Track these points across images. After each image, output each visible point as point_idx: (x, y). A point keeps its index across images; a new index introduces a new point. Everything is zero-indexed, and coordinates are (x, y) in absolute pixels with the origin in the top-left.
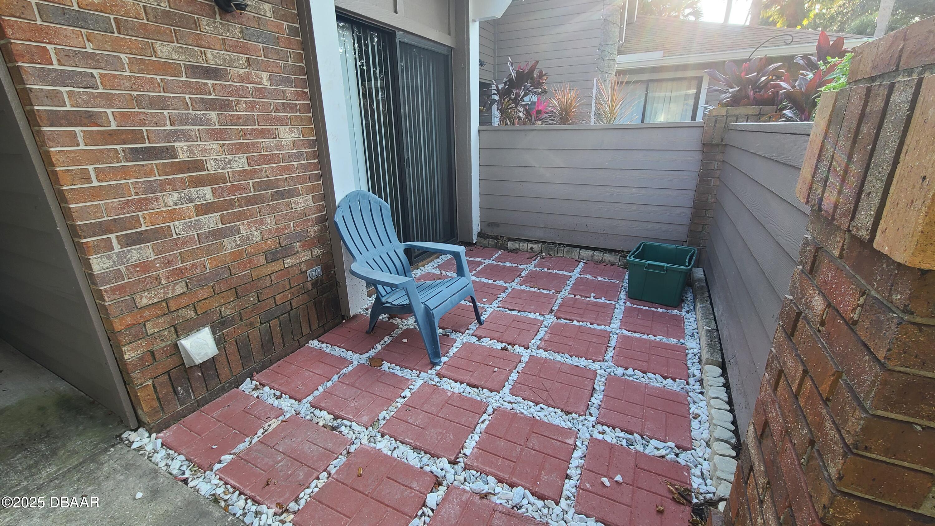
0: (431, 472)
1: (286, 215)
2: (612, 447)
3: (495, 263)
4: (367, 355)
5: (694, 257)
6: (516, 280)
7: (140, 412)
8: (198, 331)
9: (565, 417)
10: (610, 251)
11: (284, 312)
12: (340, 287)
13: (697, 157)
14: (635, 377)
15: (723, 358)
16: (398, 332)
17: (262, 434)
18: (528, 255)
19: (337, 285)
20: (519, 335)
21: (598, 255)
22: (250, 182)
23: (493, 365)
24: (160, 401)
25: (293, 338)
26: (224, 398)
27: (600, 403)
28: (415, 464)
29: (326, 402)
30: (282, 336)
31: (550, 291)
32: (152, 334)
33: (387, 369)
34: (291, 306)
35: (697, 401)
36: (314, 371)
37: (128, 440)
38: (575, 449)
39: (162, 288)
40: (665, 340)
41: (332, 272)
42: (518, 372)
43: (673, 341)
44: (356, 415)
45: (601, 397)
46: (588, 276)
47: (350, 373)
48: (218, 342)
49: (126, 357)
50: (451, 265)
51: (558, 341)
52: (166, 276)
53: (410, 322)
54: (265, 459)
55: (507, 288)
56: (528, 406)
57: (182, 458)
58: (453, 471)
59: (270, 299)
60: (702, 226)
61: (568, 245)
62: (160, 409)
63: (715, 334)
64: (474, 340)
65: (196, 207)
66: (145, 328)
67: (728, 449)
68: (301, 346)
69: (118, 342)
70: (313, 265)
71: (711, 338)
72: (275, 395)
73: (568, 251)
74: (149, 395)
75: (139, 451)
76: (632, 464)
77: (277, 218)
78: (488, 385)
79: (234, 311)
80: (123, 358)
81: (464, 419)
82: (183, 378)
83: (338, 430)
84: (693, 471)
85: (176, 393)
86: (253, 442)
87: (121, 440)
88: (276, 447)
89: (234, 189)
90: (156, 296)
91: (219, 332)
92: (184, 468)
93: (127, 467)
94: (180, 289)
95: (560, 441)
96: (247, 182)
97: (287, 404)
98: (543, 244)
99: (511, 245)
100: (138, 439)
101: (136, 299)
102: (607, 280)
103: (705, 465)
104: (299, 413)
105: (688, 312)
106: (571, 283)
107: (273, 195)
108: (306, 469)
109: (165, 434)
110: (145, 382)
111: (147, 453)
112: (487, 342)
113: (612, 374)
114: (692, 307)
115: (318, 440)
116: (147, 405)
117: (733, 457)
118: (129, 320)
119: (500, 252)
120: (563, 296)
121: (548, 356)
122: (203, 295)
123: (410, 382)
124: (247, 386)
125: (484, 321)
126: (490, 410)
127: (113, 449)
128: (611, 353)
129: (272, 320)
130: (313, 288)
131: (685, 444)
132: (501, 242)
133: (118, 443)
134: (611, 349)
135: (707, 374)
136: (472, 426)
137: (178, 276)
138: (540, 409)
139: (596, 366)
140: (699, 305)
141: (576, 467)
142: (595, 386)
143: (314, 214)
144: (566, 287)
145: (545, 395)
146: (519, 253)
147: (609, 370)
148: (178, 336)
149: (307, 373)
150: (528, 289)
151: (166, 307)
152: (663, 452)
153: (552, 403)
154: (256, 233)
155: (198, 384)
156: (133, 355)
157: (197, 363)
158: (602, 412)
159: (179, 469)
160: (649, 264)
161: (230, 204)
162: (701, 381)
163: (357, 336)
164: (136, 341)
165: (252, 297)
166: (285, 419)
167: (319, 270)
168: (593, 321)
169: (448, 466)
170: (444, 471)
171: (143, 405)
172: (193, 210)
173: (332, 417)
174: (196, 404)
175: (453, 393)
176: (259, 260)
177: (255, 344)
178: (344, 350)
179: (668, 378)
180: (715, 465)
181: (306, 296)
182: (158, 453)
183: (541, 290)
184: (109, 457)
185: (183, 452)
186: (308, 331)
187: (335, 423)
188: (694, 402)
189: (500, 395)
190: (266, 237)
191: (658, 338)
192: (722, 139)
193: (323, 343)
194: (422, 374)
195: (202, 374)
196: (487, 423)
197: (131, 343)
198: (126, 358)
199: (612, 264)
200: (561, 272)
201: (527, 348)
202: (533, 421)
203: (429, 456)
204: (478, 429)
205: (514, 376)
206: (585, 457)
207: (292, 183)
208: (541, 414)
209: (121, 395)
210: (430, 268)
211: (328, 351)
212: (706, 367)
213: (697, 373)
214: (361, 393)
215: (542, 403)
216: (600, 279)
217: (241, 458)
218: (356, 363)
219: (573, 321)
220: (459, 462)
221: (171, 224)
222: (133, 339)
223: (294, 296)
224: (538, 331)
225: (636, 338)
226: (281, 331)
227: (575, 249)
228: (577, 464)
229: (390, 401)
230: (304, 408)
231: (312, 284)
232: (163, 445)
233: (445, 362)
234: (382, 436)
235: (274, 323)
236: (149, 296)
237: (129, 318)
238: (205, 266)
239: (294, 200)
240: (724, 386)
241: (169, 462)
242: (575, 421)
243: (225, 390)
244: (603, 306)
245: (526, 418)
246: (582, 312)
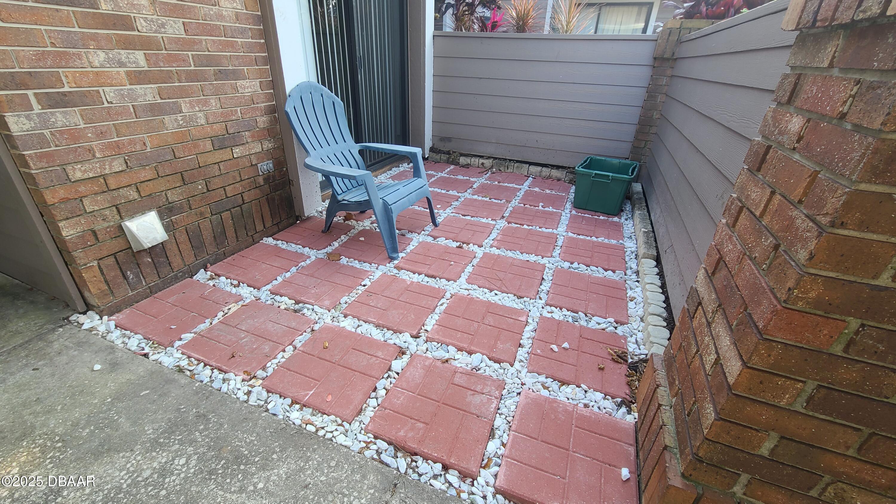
0: (395, 344)
1: (232, 98)
2: (559, 322)
3: (448, 176)
4: (325, 251)
5: (636, 170)
6: (469, 191)
7: (87, 294)
8: (143, 214)
9: (517, 300)
10: (558, 167)
11: (235, 205)
12: (293, 185)
13: (646, 72)
14: (580, 269)
15: (658, 252)
16: (354, 232)
17: (223, 316)
18: (479, 170)
19: (290, 184)
20: (473, 235)
21: (546, 171)
22: (190, 53)
23: (449, 260)
24: (108, 285)
25: (247, 234)
26: (178, 286)
27: (548, 289)
28: (378, 339)
29: (286, 290)
30: (235, 230)
31: (501, 200)
32: (91, 212)
33: (345, 263)
34: (243, 200)
35: (634, 288)
36: (270, 264)
37: (78, 322)
38: (526, 325)
39: (98, 162)
40: (606, 241)
41: (285, 169)
42: (473, 266)
43: (614, 242)
44: (318, 300)
45: (550, 285)
46: (537, 189)
47: (308, 266)
48: (167, 228)
49: (64, 233)
50: (404, 176)
51: (510, 241)
52: (101, 149)
53: (367, 224)
54: (228, 336)
55: (459, 197)
56: (484, 293)
57: (140, 336)
58: (415, 343)
59: (220, 189)
60: (644, 142)
61: (518, 161)
62: (109, 292)
63: (651, 235)
64: (430, 239)
65: (128, 73)
66: (83, 205)
67: (660, 320)
68: (254, 242)
69: (52, 216)
70: (263, 159)
71: (648, 238)
72: (232, 284)
73: (518, 167)
74: (95, 277)
75: (91, 331)
76: (577, 335)
77: (222, 100)
78: (445, 275)
79: (181, 198)
80: (61, 235)
81: (424, 302)
82: (132, 262)
83: (301, 313)
84: (629, 339)
85: (125, 277)
86: (214, 323)
87: (70, 322)
88: (238, 326)
89: (171, 59)
90: (91, 170)
91: (167, 219)
92: (143, 345)
93: (80, 344)
94: (118, 165)
95: (513, 319)
96: (185, 53)
97: (245, 291)
98: (494, 160)
99: (463, 160)
100: (89, 321)
101: (67, 170)
102: (554, 192)
103: (640, 335)
104: (260, 299)
105: (626, 220)
106: (521, 194)
107: (217, 74)
108: (272, 343)
109: (118, 317)
110: (89, 263)
111: (101, 333)
112: (442, 241)
113: (559, 267)
114: (630, 216)
115: (281, 320)
116: (94, 287)
117: (664, 327)
118: (62, 193)
119: (452, 167)
120: (513, 205)
121: (500, 253)
122: (145, 176)
123: (370, 273)
124: (201, 276)
125: (439, 224)
126: (448, 295)
127: (61, 329)
128: (557, 251)
129: (223, 212)
130: (265, 183)
131: (623, 320)
132: (453, 157)
133: (67, 324)
134: (558, 248)
135: (643, 266)
136: (432, 308)
137: (115, 151)
138: (494, 295)
139: (545, 261)
140: (637, 213)
141: (528, 338)
142: (544, 277)
143: (263, 102)
144: (516, 198)
145: (499, 284)
146: (470, 168)
147: (556, 264)
148: (121, 218)
149: (264, 266)
150: (480, 198)
151: (105, 184)
152: (603, 326)
153: (506, 290)
154: (200, 114)
155: (148, 270)
156: (72, 232)
157: (146, 247)
158: (550, 296)
159: (137, 346)
160: (596, 174)
161: (167, 77)
162: (637, 273)
163: (313, 234)
164: (73, 217)
165: (200, 185)
166: (244, 304)
167: (271, 165)
168: (541, 225)
169: (411, 340)
170: (407, 343)
171: (90, 286)
172: (124, 75)
173: (294, 302)
174: (148, 291)
175: (412, 282)
176: (205, 145)
177: (207, 235)
178: (301, 247)
179: (609, 270)
180: (649, 333)
181: (257, 191)
182: (112, 333)
183: (492, 200)
184: (58, 336)
185: (140, 332)
186: (262, 228)
187: (297, 307)
188: (631, 289)
189: (457, 283)
190: (211, 120)
191: (600, 240)
192: (674, 53)
193: (278, 240)
194: (381, 267)
195: (153, 260)
196: (445, 305)
197: (67, 219)
198: (64, 235)
199: (559, 180)
200: (511, 185)
201: (480, 246)
202: (489, 304)
203: (392, 332)
204: (437, 310)
205: (469, 269)
206: (535, 331)
207: (237, 63)
208: (496, 298)
209: (63, 275)
210: (383, 178)
211: (284, 247)
212: (643, 260)
213: (634, 266)
214: (321, 282)
215: (496, 290)
216: (548, 191)
217: (203, 336)
218: (313, 258)
219: (523, 225)
220: (421, 336)
221: (100, 89)
222: (70, 215)
223: (245, 189)
224: (491, 233)
225: (581, 239)
226: (234, 224)
227: (524, 165)
228: (529, 336)
229: (350, 289)
230: (264, 294)
231: (264, 179)
232: (116, 326)
233: (402, 257)
234: (345, 316)
235: (226, 215)
236: (83, 169)
237: (62, 191)
238: (144, 144)
239: (240, 83)
240: (658, 274)
241: (126, 340)
242: (527, 303)
243: (178, 279)
244: (551, 213)
245: (482, 301)
246: (531, 218)
